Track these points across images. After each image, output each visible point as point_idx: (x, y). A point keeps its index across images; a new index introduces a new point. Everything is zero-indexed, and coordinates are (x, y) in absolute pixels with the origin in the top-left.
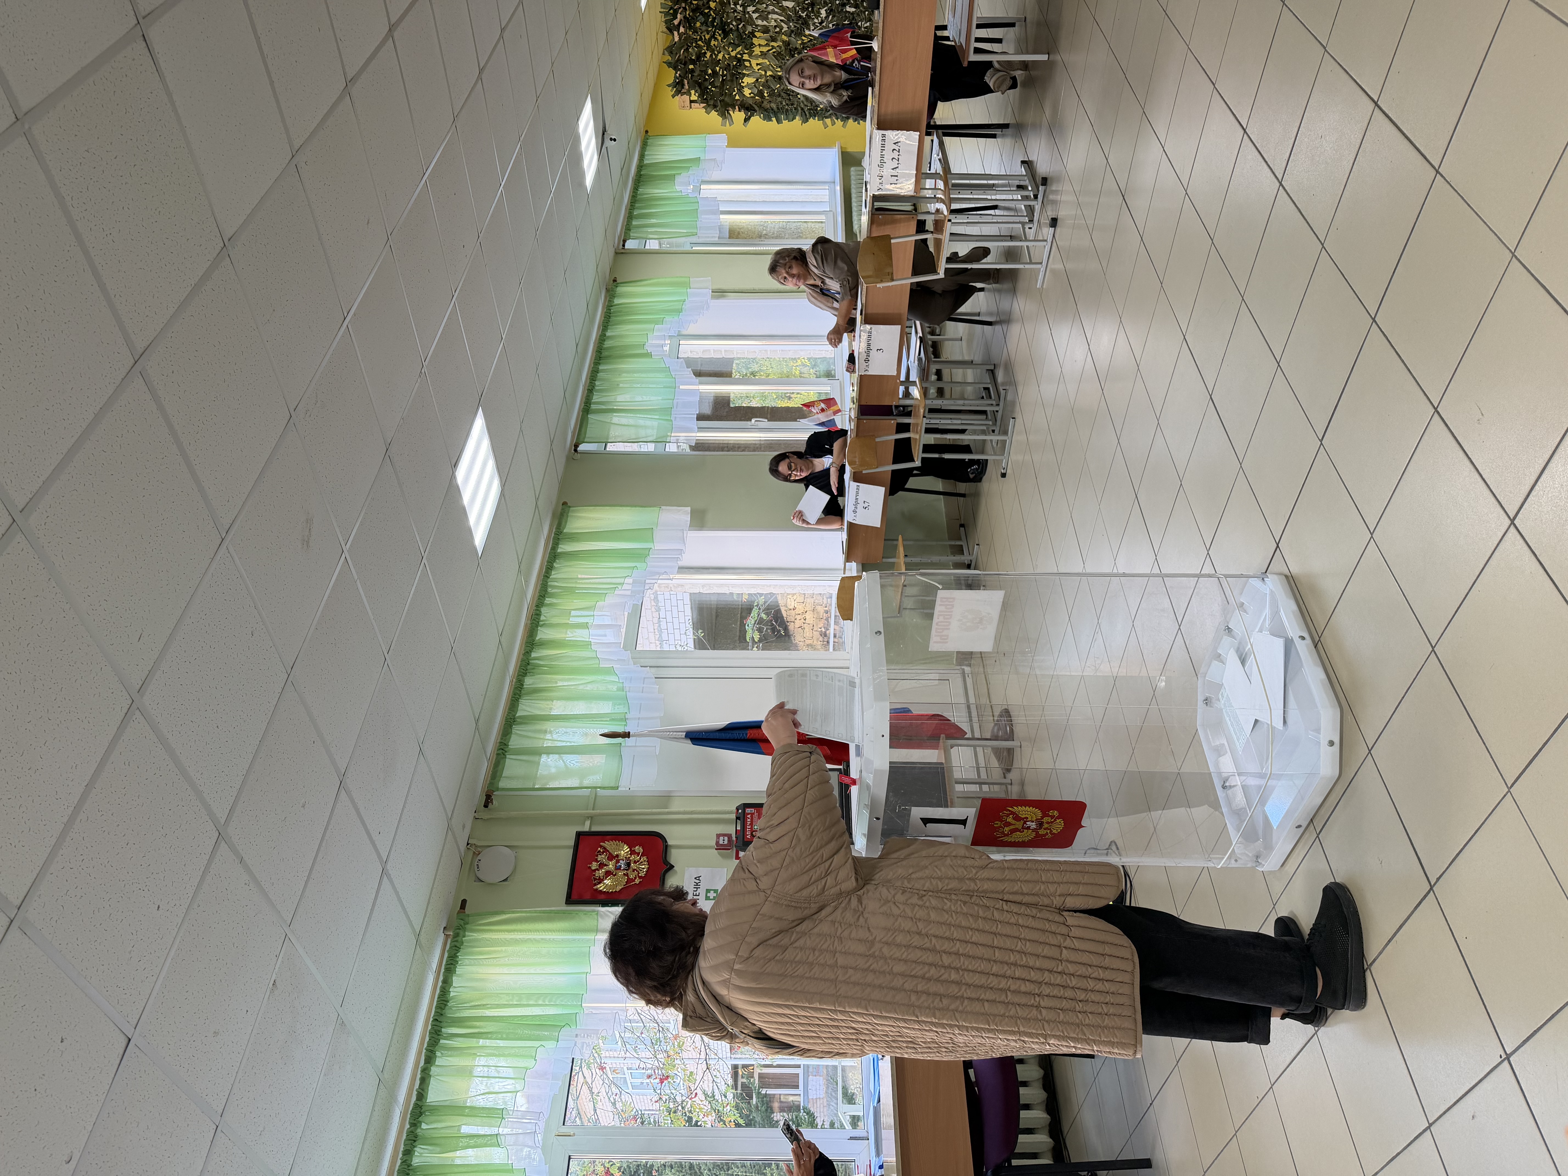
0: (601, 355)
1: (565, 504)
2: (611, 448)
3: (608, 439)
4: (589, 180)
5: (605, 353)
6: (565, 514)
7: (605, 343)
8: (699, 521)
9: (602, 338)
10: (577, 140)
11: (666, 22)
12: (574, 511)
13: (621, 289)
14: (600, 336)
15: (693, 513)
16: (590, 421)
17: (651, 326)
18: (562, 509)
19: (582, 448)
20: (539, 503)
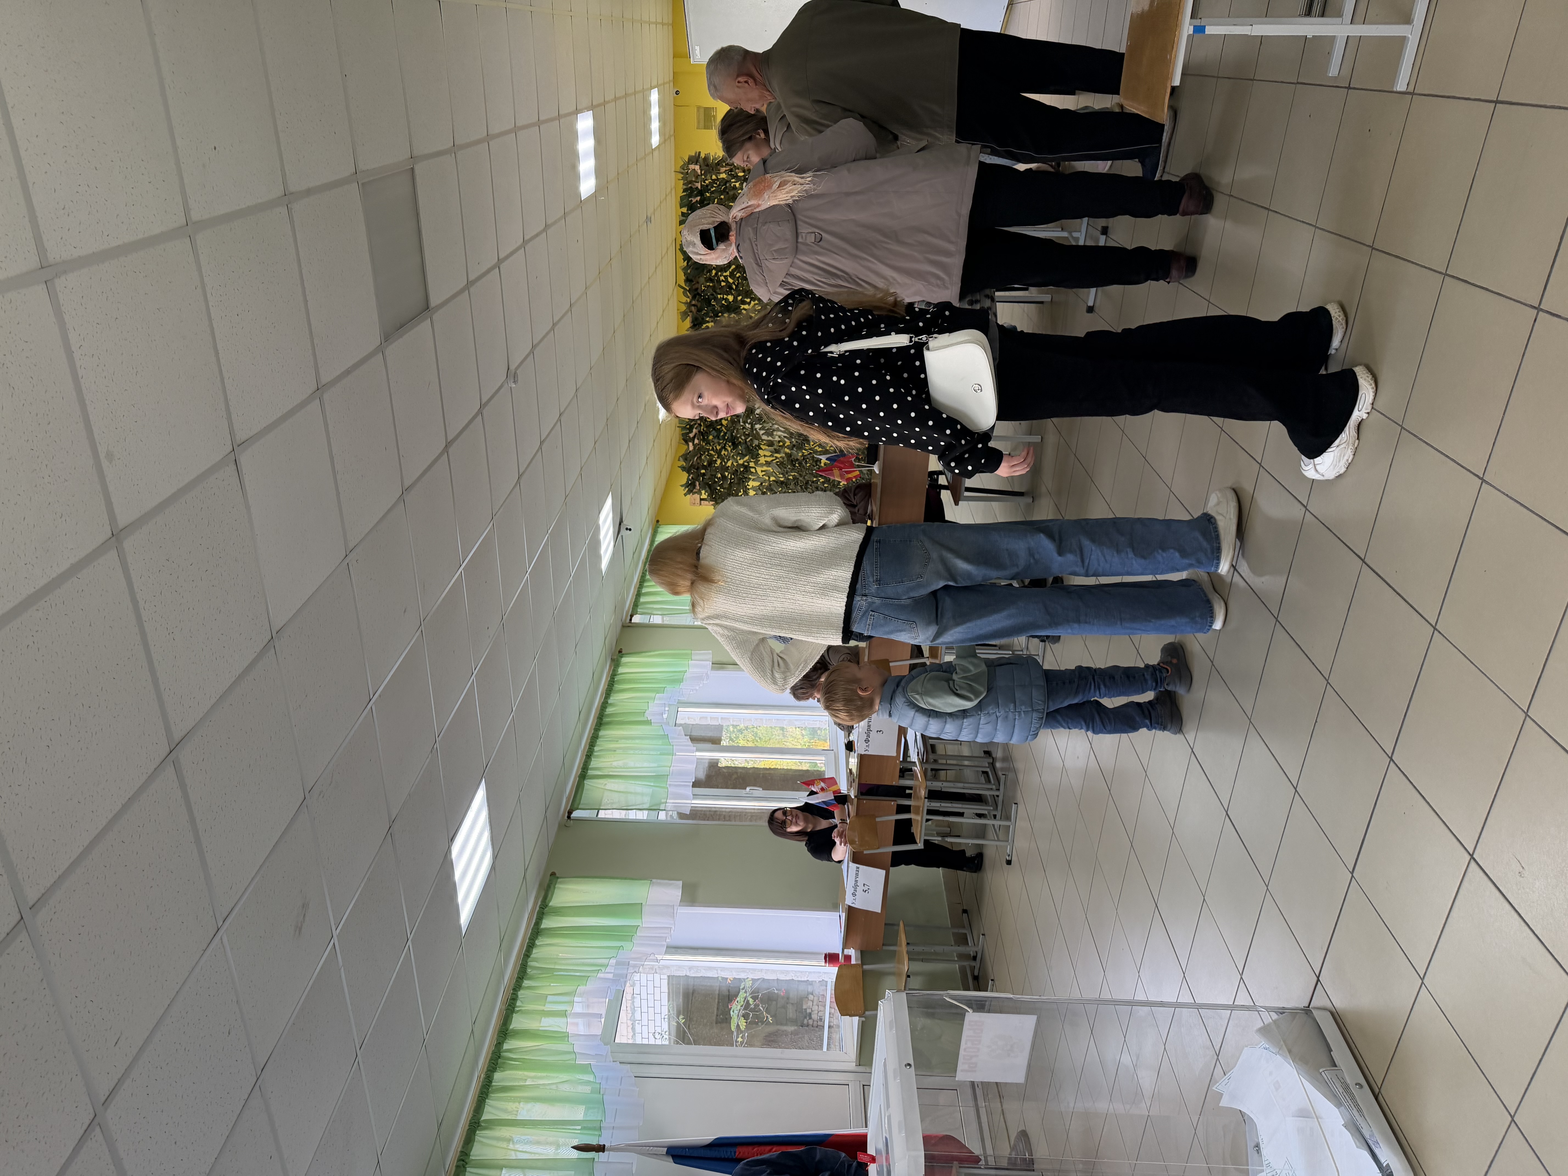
0: (601, 722)
1: (553, 874)
2: (602, 814)
3: (600, 805)
4: (604, 564)
5: (606, 720)
6: (552, 887)
7: (607, 710)
8: (691, 897)
9: (604, 705)
10: (598, 529)
11: (683, 434)
12: (561, 883)
13: (624, 660)
14: (603, 703)
15: (684, 888)
16: (586, 787)
17: (652, 695)
18: (550, 880)
19: (576, 814)
20: (527, 874)
